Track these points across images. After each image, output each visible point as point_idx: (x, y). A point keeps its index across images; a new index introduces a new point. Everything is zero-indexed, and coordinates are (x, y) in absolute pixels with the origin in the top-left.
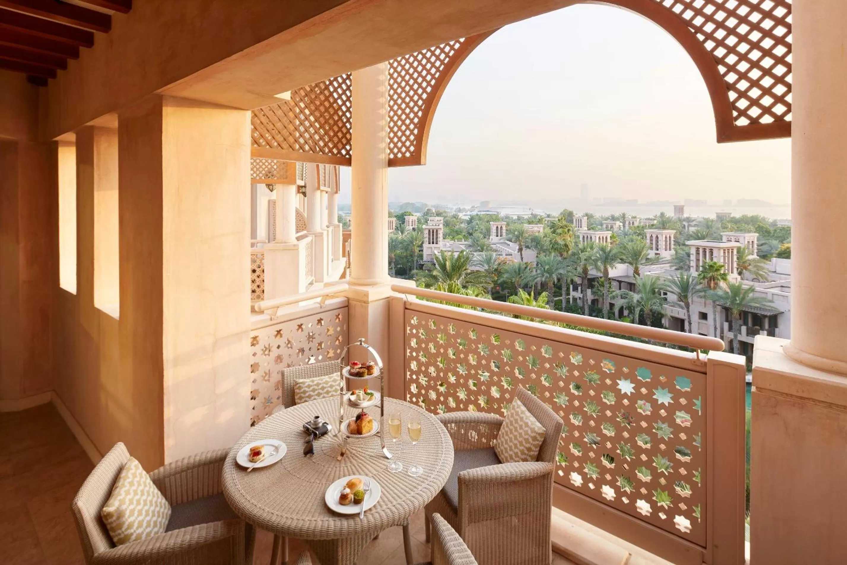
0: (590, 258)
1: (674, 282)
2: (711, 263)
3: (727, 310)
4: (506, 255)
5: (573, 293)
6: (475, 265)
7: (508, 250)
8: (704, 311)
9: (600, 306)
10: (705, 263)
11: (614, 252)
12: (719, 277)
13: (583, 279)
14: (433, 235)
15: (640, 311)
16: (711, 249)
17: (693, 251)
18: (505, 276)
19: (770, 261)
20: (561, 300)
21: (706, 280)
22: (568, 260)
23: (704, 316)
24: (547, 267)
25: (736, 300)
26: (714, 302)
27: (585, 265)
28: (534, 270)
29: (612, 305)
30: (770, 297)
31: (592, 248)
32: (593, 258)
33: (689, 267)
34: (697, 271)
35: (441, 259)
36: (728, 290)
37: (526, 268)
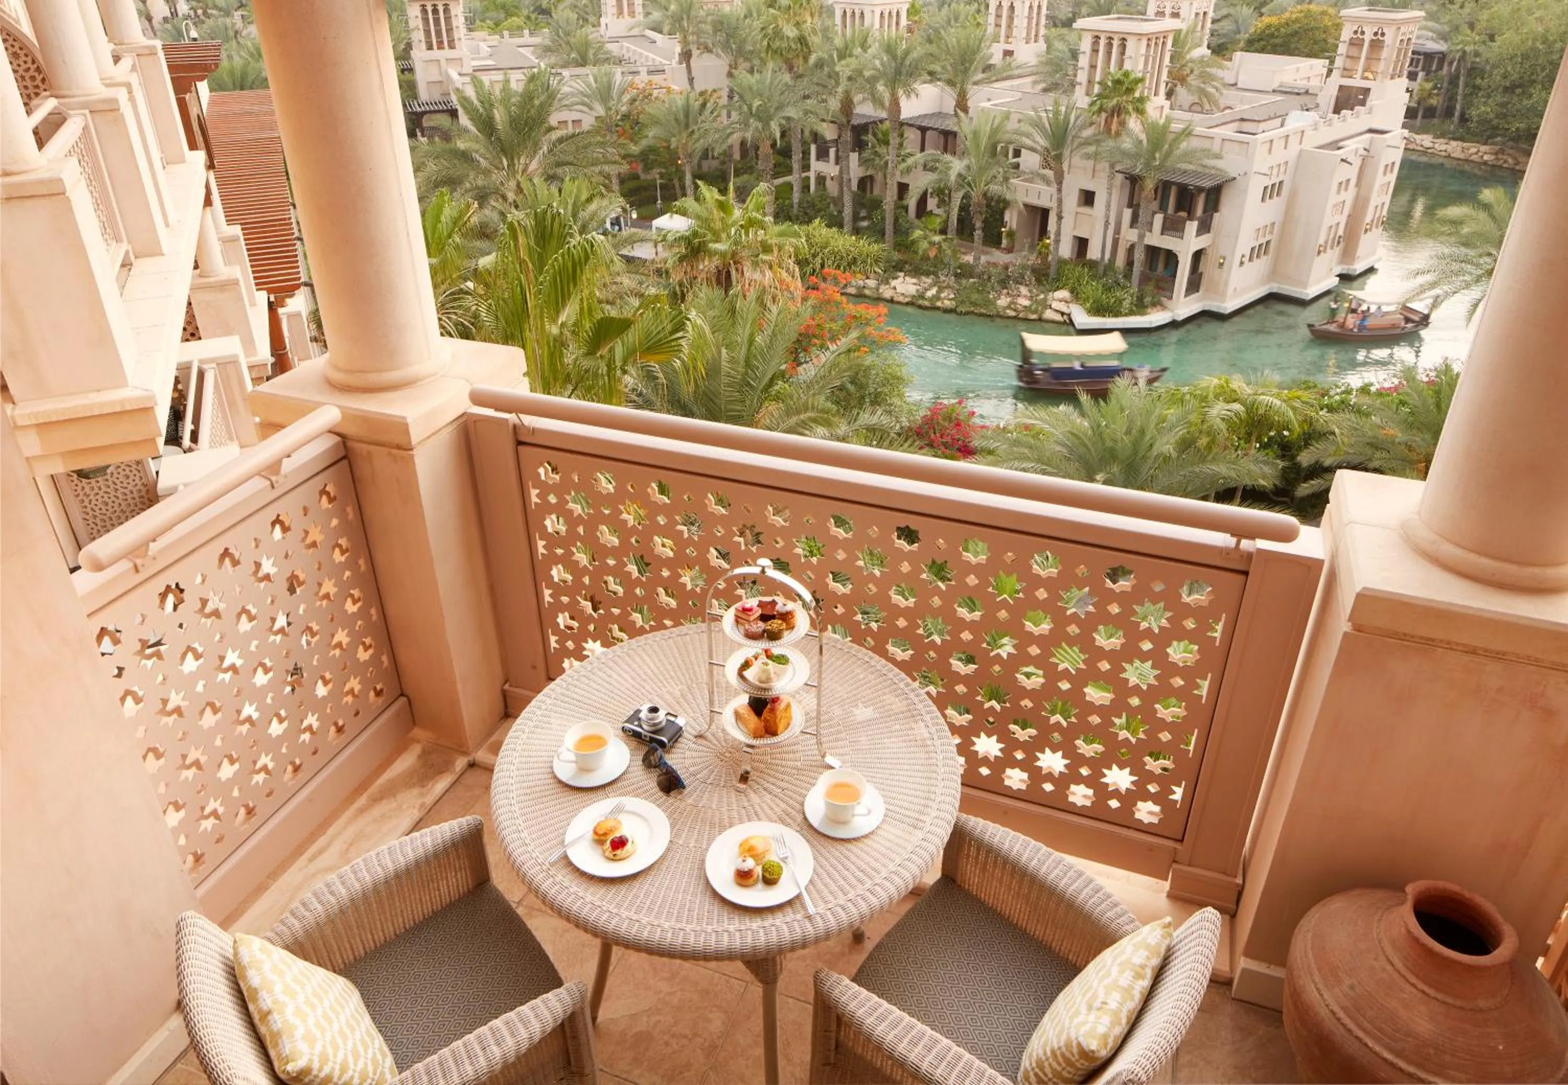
0: (860, 72)
1: (1037, 124)
2: (1119, 76)
3: (1134, 181)
4: (650, 72)
5: (816, 166)
6: (568, 107)
7: (651, 56)
8: (1090, 187)
9: (876, 192)
10: (1106, 73)
11: (915, 55)
12: (1130, 108)
13: (841, 127)
14: (437, 22)
15: (963, 198)
16: (1124, 39)
17: (1086, 45)
18: (652, 133)
19: (1231, 60)
20: (790, 186)
21: (1104, 115)
22: (806, 79)
23: (1088, 198)
24: (757, 103)
25: (1155, 158)
26: (1112, 166)
27: (847, 94)
28: (724, 112)
29: (903, 188)
30: (1216, 148)
31: (864, 46)
32: (867, 74)
33: (1073, 85)
34: (1087, 94)
35: (476, 102)
36: (1143, 137)
37: (704, 105)
